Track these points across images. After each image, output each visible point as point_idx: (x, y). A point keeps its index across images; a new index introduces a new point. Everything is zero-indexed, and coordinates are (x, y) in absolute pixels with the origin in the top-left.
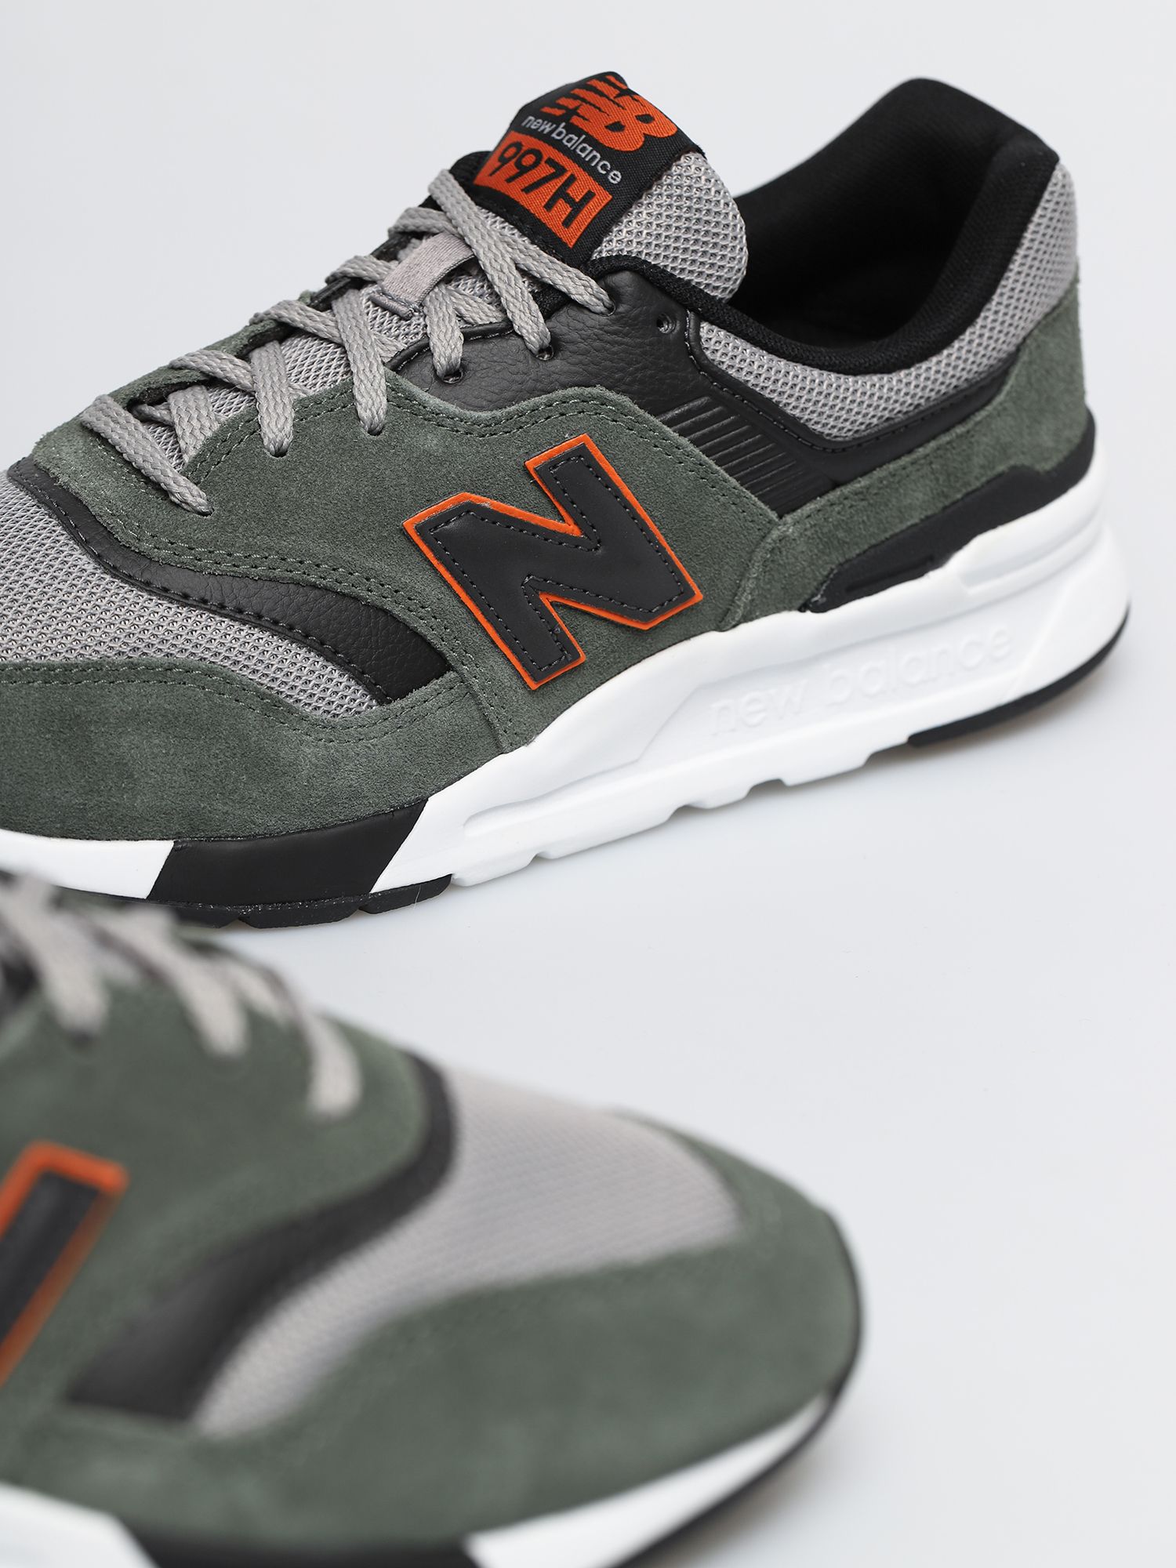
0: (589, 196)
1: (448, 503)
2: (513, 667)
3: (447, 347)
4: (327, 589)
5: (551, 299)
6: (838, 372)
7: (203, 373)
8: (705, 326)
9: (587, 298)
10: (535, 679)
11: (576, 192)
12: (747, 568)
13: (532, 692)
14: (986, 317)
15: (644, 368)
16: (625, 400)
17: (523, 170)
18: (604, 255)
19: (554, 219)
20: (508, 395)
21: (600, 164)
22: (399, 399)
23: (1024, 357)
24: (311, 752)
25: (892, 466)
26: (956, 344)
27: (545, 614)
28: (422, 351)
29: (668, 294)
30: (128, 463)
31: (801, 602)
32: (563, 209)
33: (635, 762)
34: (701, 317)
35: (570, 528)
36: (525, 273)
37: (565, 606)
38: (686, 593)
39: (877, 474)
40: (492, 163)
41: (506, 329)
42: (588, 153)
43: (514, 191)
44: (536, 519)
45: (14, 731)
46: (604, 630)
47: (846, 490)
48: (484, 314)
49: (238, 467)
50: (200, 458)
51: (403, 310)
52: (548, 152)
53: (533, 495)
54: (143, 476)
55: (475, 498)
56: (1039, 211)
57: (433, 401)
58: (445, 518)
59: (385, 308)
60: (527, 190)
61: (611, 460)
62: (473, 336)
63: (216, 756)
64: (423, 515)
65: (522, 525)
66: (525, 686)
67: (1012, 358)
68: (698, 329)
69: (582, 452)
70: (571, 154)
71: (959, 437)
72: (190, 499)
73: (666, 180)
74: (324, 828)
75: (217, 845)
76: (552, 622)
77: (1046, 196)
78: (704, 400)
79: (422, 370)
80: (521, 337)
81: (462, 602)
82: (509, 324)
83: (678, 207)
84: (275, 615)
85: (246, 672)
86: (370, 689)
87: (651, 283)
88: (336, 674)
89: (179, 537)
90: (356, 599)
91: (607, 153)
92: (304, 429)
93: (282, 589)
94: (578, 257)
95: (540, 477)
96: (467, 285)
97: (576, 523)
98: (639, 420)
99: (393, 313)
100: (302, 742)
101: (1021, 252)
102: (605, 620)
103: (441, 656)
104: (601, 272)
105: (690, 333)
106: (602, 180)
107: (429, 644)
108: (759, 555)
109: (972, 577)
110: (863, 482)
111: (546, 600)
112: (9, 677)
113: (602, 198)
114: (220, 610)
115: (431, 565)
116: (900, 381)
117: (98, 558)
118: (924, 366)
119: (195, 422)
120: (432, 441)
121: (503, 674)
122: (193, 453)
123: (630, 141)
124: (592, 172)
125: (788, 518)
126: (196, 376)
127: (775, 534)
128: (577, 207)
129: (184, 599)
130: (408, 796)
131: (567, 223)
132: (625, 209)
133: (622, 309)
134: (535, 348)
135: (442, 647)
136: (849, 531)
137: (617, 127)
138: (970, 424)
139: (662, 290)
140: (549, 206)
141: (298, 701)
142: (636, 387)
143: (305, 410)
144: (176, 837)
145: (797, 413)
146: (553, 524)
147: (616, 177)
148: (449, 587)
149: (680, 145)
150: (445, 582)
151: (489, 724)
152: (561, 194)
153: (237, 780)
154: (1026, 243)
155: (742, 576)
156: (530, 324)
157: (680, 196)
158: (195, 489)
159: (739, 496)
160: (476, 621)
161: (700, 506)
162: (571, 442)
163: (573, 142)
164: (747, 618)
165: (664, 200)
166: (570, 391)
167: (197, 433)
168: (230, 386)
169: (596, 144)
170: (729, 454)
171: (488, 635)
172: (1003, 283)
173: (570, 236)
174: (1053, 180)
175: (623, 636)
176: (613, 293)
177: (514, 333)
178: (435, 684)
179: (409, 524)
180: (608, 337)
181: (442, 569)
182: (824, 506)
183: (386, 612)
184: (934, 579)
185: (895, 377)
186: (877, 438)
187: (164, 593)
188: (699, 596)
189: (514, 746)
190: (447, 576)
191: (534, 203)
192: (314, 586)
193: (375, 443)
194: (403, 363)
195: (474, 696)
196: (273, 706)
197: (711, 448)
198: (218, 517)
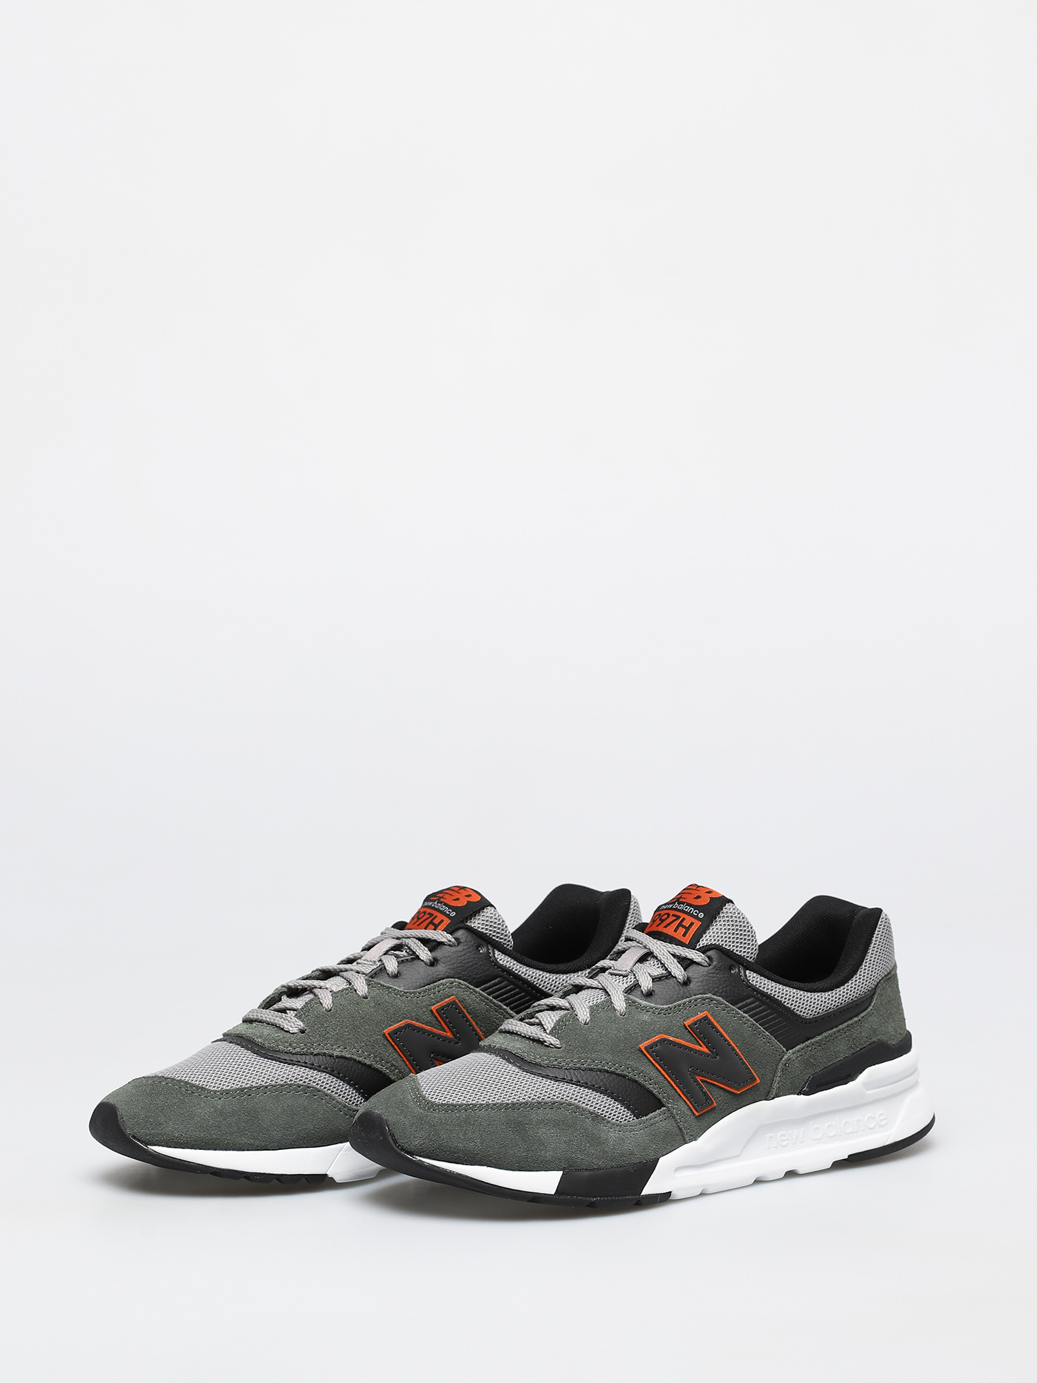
0: (692, 924)
1: (656, 1038)
2: (688, 1106)
3: (646, 984)
4: (612, 1073)
5: (686, 963)
6: (804, 991)
7: (547, 1005)
8: (748, 972)
9: (700, 960)
10: (697, 1111)
11: (686, 924)
12: (776, 1072)
13: (697, 1117)
14: (861, 972)
15: (726, 986)
16: (721, 999)
17: (663, 921)
18: (701, 946)
19: (679, 935)
20: (673, 999)
21: (694, 912)
22: (630, 1004)
23: (878, 991)
24: (613, 1135)
25: (830, 1032)
26: (850, 982)
27: (698, 1084)
28: (636, 986)
29: (731, 958)
30: (525, 1037)
31: (798, 1091)
32: (681, 930)
33: (738, 1156)
34: (746, 968)
35: (705, 1049)
36: (674, 956)
37: (706, 1082)
38: (753, 1079)
39: (825, 1034)
40: (649, 925)
41: (669, 975)
42: (688, 909)
43: (661, 929)
44: (692, 1046)
45: (496, 1127)
46: (721, 1093)
47: (813, 1040)
48: (658, 971)
49: (571, 1030)
50: (554, 1029)
51: (624, 973)
52: (672, 912)
53: (689, 1036)
54: (531, 1040)
55: (666, 1036)
56: (877, 929)
57: (644, 1003)
58: (655, 1044)
59: (616, 975)
60: (665, 927)
61: (718, 1022)
62: (655, 979)
63: (576, 1137)
64: (647, 1043)
65: (686, 1047)
66: (694, 1114)
67: (873, 992)
68: (745, 973)
69: (706, 1018)
70: (682, 911)
71: (856, 1022)
72: (553, 1043)
73: (721, 915)
74: (621, 1167)
75: (579, 1173)
76: (701, 1087)
77: (879, 923)
78: (751, 999)
79: (637, 992)
80: (675, 977)
81: (666, 1078)
82: (670, 973)
83: (732, 921)
84: (594, 1083)
85: (584, 1105)
86: (633, 1112)
87: (725, 954)
88: (619, 1106)
89: (551, 1057)
90: (624, 1076)
91: (696, 907)
92: (594, 1015)
93: (594, 1073)
94: (691, 946)
95: (691, 1029)
96: (652, 961)
97: (707, 1048)
98: (727, 1006)
99: (620, 975)
100: (609, 1131)
101: (872, 945)
102: (722, 1088)
103: (659, 1100)
104: (704, 950)
105: (742, 974)
106: (696, 918)
107: (654, 1095)
108: (780, 1066)
109: (868, 1086)
110: (819, 1038)
111: (699, 1079)
112: (492, 1108)
113: (697, 924)
114: (570, 1082)
115: (652, 1063)
116: (829, 995)
117: (520, 1067)
118: (838, 990)
119: (549, 1019)
120: (646, 1017)
121: (684, 1108)
122: (550, 1029)
123: (705, 901)
124: (692, 915)
125: (791, 1051)
126: (545, 1007)
127: (786, 1057)
128: (687, 929)
129: (556, 1079)
130: (652, 1157)
131: (684, 935)
132: (707, 928)
133: (714, 963)
134: (681, 981)
135: (660, 1096)
136: (815, 1059)
137: (699, 897)
138: (860, 1017)
139: (729, 956)
140: (675, 931)
141: (605, 1116)
142: (724, 994)
143: (594, 1010)
144: (563, 1169)
145: (789, 1005)
146: (698, 1047)
147: (701, 915)
148: (660, 1072)
149: (725, 901)
150: (658, 1070)
151: (680, 1129)
152: (680, 925)
153: (585, 1146)
154: (874, 942)
155: (774, 1076)
156: (678, 971)
157: (728, 920)
158: (555, 1039)
159: (770, 1039)
160: (672, 1086)
161: (755, 1042)
162: (701, 1015)
163: (681, 907)
164: (777, 1096)
165: (722, 923)
166: (698, 996)
167: (551, 1022)
168: (561, 1008)
169: (691, 905)
170: (765, 1022)
171: (677, 1092)
172: (866, 958)
173: (687, 940)
174: (882, 917)
175: (732, 1096)
176: (709, 957)
177: (672, 976)
178: (658, 1111)
179: (642, 1046)
180: (710, 975)
181: (656, 1065)
182: (804, 1047)
183: (636, 1082)
184: (851, 1084)
185: (827, 994)
186: (823, 1019)
187: (547, 1077)
188: (758, 1081)
189: (691, 1141)
190: (659, 1067)
191: (670, 931)
192: (607, 1071)
193: (623, 1019)
194: (629, 991)
195: (674, 1117)
196: (596, 1117)
197: (757, 1019)
198: (565, 1048)
